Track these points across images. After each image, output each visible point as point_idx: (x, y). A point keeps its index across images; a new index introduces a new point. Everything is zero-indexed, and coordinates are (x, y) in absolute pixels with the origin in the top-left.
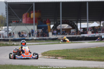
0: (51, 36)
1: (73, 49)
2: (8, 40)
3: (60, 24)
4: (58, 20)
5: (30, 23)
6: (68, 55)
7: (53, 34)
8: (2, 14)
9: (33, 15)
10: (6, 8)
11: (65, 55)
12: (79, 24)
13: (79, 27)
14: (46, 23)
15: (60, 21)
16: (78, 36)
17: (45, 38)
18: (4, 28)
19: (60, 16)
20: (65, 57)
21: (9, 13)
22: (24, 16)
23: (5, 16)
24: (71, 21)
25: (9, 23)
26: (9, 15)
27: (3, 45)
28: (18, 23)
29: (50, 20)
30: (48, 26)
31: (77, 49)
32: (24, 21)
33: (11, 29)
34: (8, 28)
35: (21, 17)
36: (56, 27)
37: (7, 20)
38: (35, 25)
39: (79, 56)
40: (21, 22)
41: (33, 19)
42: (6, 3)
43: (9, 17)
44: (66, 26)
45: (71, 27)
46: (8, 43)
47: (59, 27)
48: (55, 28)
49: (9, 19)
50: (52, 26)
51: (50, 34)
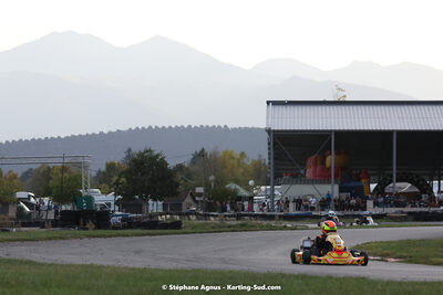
0: (371, 208)
1: (423, 240)
2: (272, 217)
3: (391, 182)
4: (387, 172)
5: (323, 177)
6: (412, 254)
7: (376, 204)
8: (260, 156)
9: (331, 160)
10: (269, 144)
11: (405, 254)
12: (435, 183)
13: (435, 190)
14: (359, 180)
15: (392, 176)
16: (432, 209)
17: (356, 213)
18: (263, 188)
19: (391, 164)
20: (405, 257)
21: (275, 154)
22: (310, 161)
23: (267, 161)
24: (417, 176)
25: (275, 178)
26: (275, 159)
27: (262, 228)
28: (297, 178)
29: (370, 172)
30: (365, 187)
31: (431, 240)
32: (309, 174)
33: (279, 191)
34: (273, 190)
35: (304, 165)
36: (383, 189)
37: (271, 171)
38: (336, 183)
39: (436, 256)
40: (304, 176)
41: (329, 169)
42: (269, 131)
43: (275, 164)
44: (406, 187)
45: (417, 190)
46: (273, 223)
47: (388, 189)
48: (380, 191)
49: (275, 169)
50: (373, 186)
51: (370, 204)
